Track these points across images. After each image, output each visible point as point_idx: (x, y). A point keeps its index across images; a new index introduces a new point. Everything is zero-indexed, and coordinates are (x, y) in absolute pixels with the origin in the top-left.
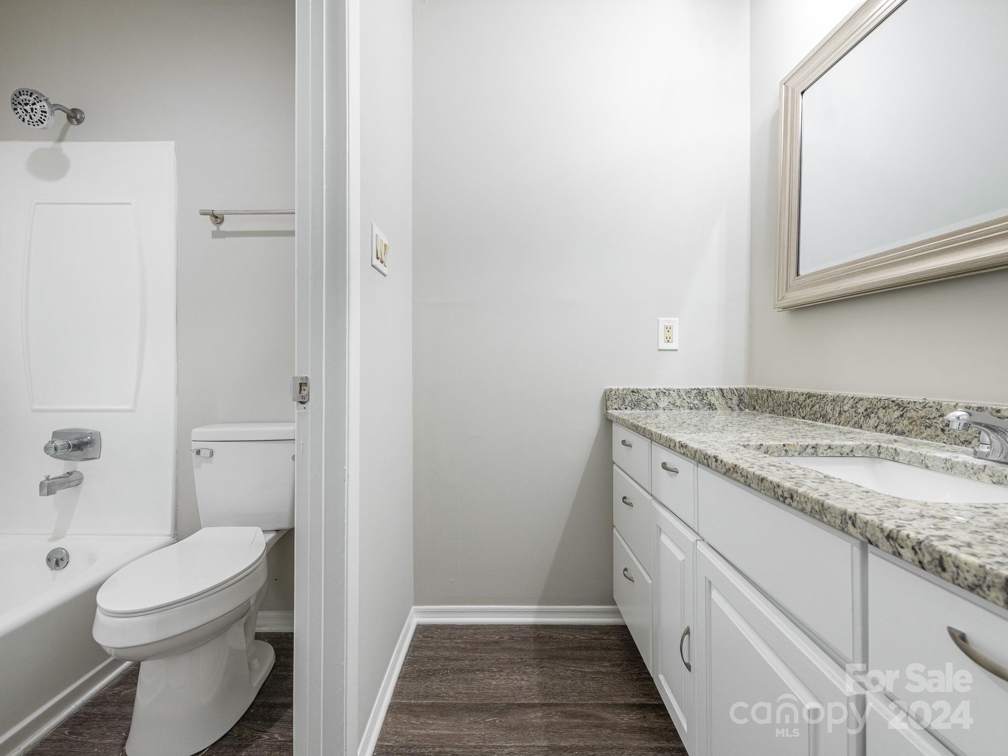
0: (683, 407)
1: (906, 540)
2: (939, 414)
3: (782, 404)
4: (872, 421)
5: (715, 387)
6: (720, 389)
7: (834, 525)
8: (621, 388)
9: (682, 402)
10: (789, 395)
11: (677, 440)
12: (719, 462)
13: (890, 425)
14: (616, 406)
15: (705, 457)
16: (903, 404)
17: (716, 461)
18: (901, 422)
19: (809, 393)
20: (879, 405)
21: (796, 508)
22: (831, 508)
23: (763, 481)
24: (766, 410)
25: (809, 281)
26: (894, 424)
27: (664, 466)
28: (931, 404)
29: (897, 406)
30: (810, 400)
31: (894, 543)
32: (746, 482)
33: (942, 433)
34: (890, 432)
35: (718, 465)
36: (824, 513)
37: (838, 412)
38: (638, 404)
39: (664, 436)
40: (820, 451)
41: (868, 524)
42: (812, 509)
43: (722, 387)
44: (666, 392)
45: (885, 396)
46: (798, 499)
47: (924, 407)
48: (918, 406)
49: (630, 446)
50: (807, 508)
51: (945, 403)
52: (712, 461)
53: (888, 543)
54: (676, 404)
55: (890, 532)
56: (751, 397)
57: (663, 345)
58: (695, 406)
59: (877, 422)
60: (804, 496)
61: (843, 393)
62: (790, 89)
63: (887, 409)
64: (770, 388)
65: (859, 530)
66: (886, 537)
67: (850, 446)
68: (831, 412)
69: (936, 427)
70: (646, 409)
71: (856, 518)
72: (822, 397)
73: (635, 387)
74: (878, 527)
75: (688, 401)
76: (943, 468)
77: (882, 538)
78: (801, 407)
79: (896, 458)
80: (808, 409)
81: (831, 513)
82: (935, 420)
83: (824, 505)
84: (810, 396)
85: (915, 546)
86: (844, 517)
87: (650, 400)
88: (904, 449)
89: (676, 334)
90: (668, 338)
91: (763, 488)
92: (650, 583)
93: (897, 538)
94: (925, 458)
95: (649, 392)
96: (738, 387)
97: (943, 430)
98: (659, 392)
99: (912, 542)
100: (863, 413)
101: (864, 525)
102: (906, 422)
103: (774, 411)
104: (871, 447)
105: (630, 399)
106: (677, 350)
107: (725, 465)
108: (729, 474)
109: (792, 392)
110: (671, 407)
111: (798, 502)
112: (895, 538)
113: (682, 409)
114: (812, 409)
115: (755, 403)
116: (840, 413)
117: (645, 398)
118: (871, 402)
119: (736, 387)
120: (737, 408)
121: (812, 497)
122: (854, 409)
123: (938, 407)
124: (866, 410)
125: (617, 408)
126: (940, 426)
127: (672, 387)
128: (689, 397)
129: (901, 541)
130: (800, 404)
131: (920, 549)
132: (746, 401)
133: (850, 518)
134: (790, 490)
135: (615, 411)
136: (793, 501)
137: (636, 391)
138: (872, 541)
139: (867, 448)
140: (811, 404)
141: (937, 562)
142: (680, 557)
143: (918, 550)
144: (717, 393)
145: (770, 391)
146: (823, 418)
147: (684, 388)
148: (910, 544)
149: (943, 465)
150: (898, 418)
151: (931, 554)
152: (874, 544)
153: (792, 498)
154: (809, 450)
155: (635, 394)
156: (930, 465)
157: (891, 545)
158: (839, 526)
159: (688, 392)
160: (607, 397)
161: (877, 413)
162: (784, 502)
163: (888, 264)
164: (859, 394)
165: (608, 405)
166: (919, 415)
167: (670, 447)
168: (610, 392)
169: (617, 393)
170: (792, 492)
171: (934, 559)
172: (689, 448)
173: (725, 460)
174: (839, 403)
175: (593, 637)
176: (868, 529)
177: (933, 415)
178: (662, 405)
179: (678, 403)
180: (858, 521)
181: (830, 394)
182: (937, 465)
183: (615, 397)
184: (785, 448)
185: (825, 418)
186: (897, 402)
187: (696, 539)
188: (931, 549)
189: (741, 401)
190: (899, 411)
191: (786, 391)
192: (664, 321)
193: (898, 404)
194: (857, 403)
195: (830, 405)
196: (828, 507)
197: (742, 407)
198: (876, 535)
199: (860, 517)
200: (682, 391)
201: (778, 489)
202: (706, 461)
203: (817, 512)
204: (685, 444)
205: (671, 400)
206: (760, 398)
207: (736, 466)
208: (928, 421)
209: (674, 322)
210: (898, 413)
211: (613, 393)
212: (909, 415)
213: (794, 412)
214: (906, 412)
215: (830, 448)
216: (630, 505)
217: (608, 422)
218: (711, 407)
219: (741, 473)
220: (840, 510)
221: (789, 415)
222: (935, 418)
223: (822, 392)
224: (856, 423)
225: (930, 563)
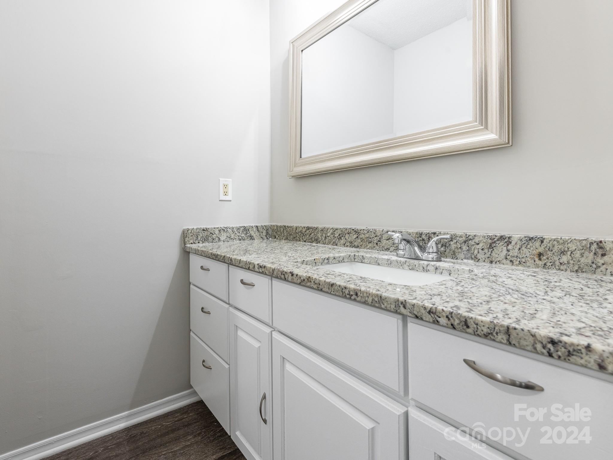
0: (236, 239)
1: (442, 312)
2: (375, 235)
3: (292, 234)
4: (342, 241)
5: (253, 225)
6: (256, 226)
7: (390, 309)
8: (195, 228)
9: (235, 236)
10: (296, 228)
11: (256, 263)
12: (295, 276)
13: (351, 243)
14: (192, 241)
15: (282, 273)
16: (358, 231)
17: (292, 275)
18: (357, 240)
19: (308, 227)
20: (346, 232)
21: (359, 302)
22: (387, 298)
23: (333, 286)
24: (282, 238)
25: (308, 162)
26: (354, 242)
27: (242, 282)
28: (371, 230)
29: (355, 232)
30: (309, 231)
31: (434, 315)
32: (319, 287)
33: (376, 246)
34: (352, 246)
35: (294, 278)
36: (382, 302)
37: (324, 237)
38: (207, 239)
39: (243, 261)
40: (330, 261)
41: (415, 306)
42: (373, 300)
43: (257, 225)
44: (225, 229)
45: (349, 227)
46: (362, 295)
47: (368, 232)
48: (365, 232)
49: (208, 270)
50: (369, 300)
51: (378, 230)
52: (288, 276)
53: (430, 316)
54: (231, 237)
55: (431, 309)
56: (273, 230)
57: (223, 198)
58: (242, 238)
59: (345, 241)
60: (366, 292)
61: (327, 226)
62: (295, 47)
63: (350, 234)
64: (285, 224)
65: (409, 310)
66: (428, 312)
67: (342, 256)
68: (321, 237)
69: (374, 242)
70: (212, 242)
71: (406, 303)
72: (315, 229)
73: (205, 227)
74: (422, 307)
75: (238, 235)
76: (387, 264)
77: (425, 313)
78: (303, 235)
79: (363, 261)
80: (308, 236)
81: (387, 301)
82: (373, 239)
83: (382, 297)
84: (308, 228)
85: (448, 315)
86: (397, 303)
87: (215, 235)
88: (367, 255)
89: (230, 190)
90: (226, 192)
91: (333, 290)
92: (227, 367)
93: (435, 312)
94: (378, 259)
95: (214, 230)
96: (266, 224)
97: (377, 244)
98: (221, 230)
99: (446, 313)
100: (337, 237)
101: (412, 306)
102: (359, 241)
103: (287, 238)
104: (351, 256)
105: (201, 235)
106: (231, 201)
107: (300, 278)
108: (304, 284)
109: (298, 227)
110: (228, 239)
111: (361, 297)
112: (434, 312)
113: (235, 240)
114: (310, 236)
115: (276, 234)
116: (325, 238)
117: (211, 234)
118: (342, 231)
119: (265, 224)
120: (265, 238)
121: (372, 292)
122: (333, 235)
123: (375, 232)
124: (339, 235)
125: (193, 242)
126: (376, 242)
127: (228, 226)
128: (239, 232)
129: (438, 313)
130: (303, 233)
131: (452, 317)
132: (270, 233)
133: (402, 303)
134: (354, 290)
135: (191, 245)
136: (357, 297)
137: (205, 229)
138: (418, 316)
139: (349, 256)
140: (309, 233)
141: (463, 323)
142: (256, 345)
143: (450, 318)
144: (255, 229)
145: (285, 226)
146: (316, 241)
147: (236, 226)
148: (444, 314)
149: (387, 263)
150: (355, 238)
151: (459, 319)
152: (420, 317)
153: (357, 295)
154: (326, 261)
155: (205, 232)
156: (380, 263)
157: (432, 316)
158: (394, 309)
159: (238, 229)
160: (185, 234)
161: (345, 236)
162: (350, 298)
163: (349, 155)
164: (336, 226)
165: (186, 241)
166: (365, 237)
167: (249, 268)
168: (188, 231)
169: (192, 232)
170: (356, 291)
171: (461, 322)
172: (268, 268)
173: (300, 274)
174: (325, 232)
175: (176, 419)
176: (415, 309)
177: (372, 236)
178: (222, 238)
179: (233, 236)
180: (408, 305)
181: (320, 227)
182: (384, 263)
183: (191, 234)
184: (315, 261)
185: (317, 241)
186: (355, 230)
187: (270, 331)
188: (459, 316)
189: (267, 233)
190: (356, 235)
191: (295, 226)
192: (223, 181)
193: (355, 231)
194: (334, 231)
195: (320, 233)
196: (385, 298)
197: (268, 237)
198: (421, 312)
199: (409, 302)
200: (234, 228)
201: (345, 290)
202: (283, 276)
203: (377, 302)
204: (264, 266)
205: (228, 234)
206: (279, 231)
207: (309, 277)
208: (370, 239)
209: (229, 181)
210: (355, 236)
211: (190, 231)
212: (361, 236)
213: (299, 239)
214: (359, 235)
215: (334, 258)
216: (209, 313)
217: (186, 253)
218: (252, 238)
219: (314, 282)
220: (394, 298)
221: (297, 240)
222: (373, 238)
223: (316, 226)
224: (334, 243)
225: (459, 324)
